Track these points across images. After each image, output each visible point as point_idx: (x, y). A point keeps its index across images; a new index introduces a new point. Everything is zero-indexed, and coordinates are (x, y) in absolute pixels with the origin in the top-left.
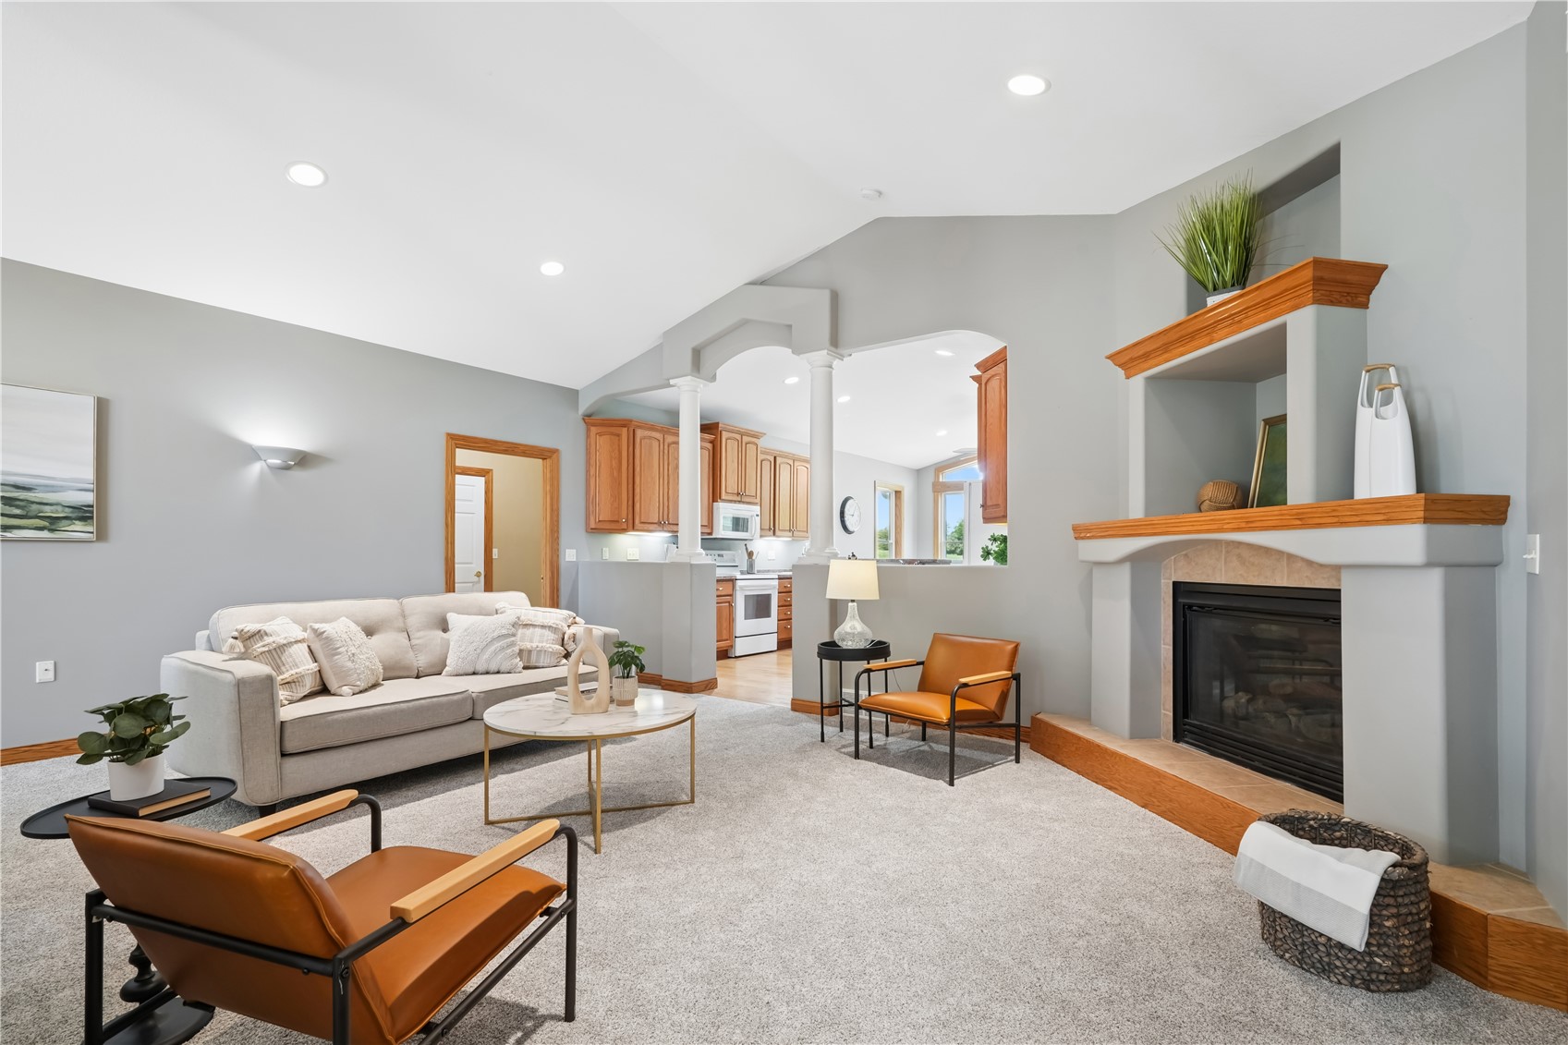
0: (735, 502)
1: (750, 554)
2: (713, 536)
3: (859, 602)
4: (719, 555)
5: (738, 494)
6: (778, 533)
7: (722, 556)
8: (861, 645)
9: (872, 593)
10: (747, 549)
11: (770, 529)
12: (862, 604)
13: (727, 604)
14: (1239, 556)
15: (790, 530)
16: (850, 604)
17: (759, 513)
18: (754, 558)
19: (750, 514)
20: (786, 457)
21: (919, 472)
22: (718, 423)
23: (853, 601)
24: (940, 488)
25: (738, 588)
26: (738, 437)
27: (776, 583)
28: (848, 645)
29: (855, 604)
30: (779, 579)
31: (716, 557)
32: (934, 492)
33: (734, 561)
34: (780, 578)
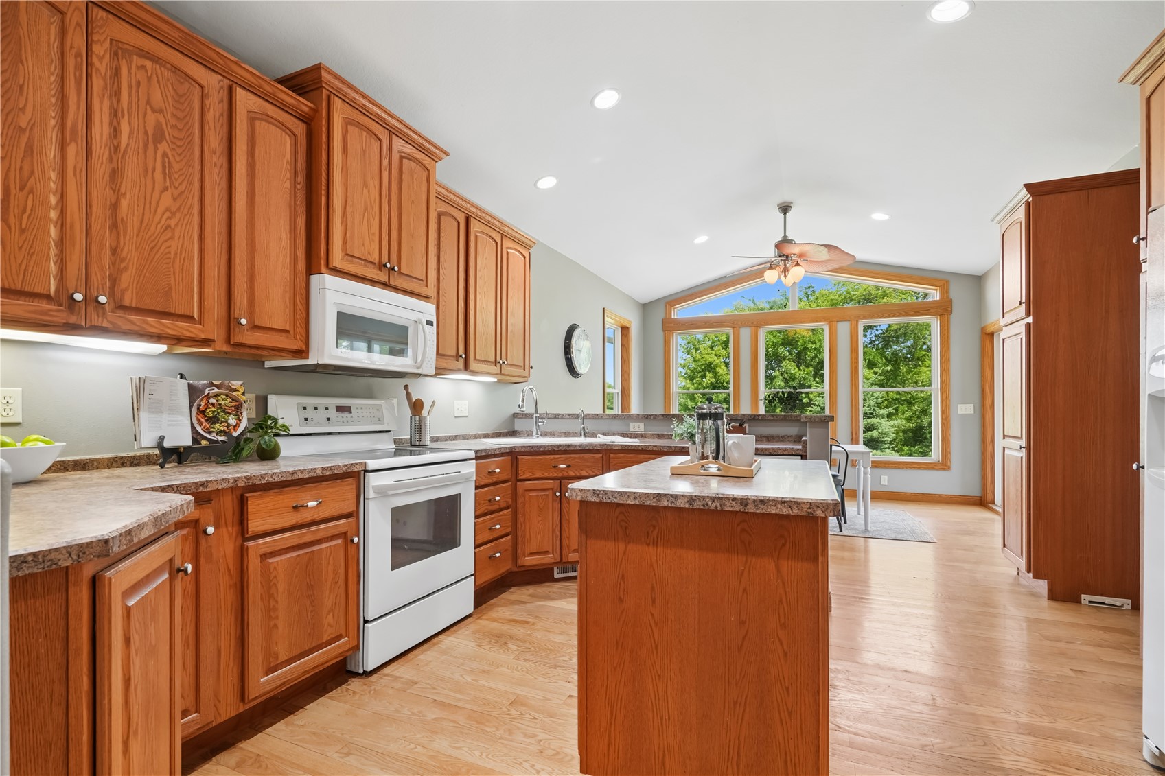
0: (374, 282)
1: (417, 406)
2: (311, 361)
4: (340, 409)
5: (382, 266)
6: (473, 365)
7: (347, 409)
10: (408, 395)
11: (457, 357)
13: (339, 541)
15: (496, 363)
17: (434, 320)
18: (424, 413)
19: (414, 316)
20: (488, 224)
21: (646, 308)
22: (318, 68)
24: (670, 326)
25: (371, 494)
26: (383, 135)
27: (470, 468)
30: (478, 458)
31: (333, 413)
32: (664, 331)
33: (380, 420)
34: (480, 456)
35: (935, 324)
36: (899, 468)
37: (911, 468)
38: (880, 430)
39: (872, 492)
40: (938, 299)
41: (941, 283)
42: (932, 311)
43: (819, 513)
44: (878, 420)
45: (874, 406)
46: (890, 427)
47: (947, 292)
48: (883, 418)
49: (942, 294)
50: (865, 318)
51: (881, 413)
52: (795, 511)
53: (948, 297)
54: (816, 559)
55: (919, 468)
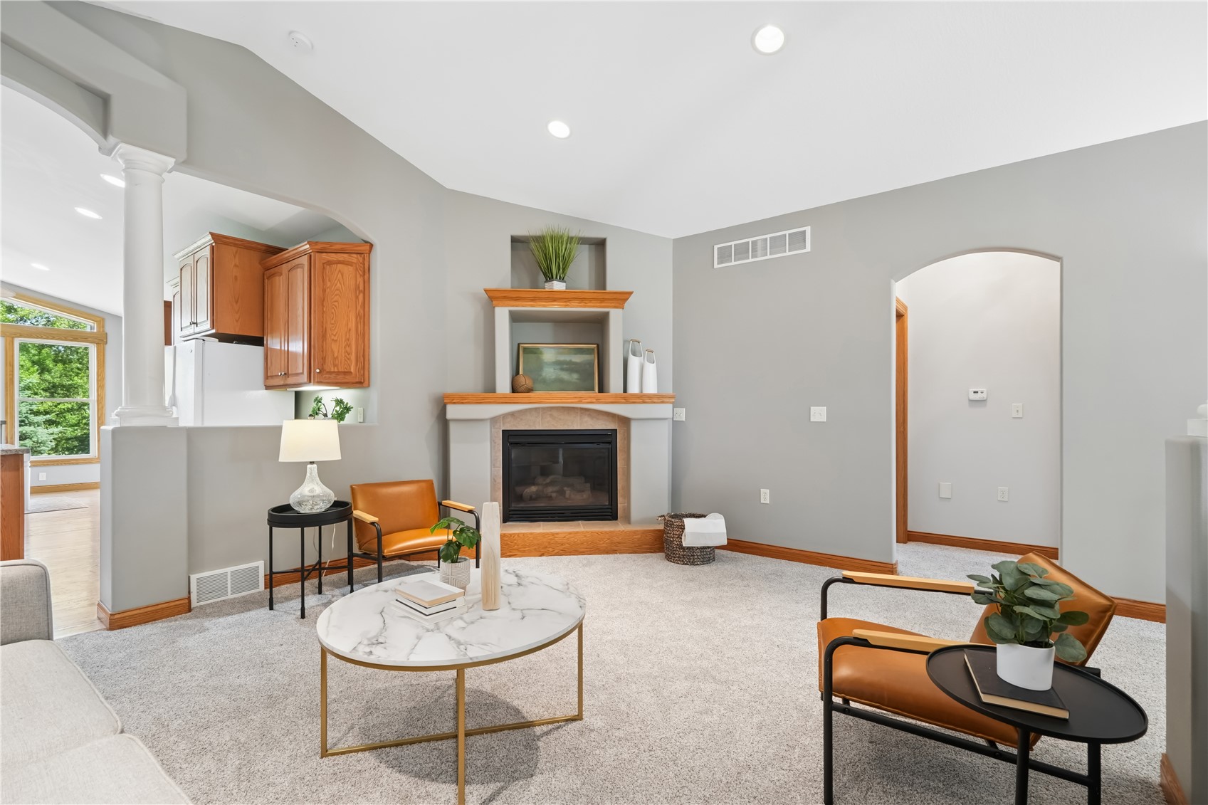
3: (319, 463)
8: (320, 507)
9: (333, 453)
12: (322, 465)
14: (551, 415)
16: (309, 466)
23: (312, 463)
28: (305, 510)
29: (315, 465)
35: (93, 350)
36: (58, 465)
37: (70, 464)
38: (34, 439)
39: (31, 487)
40: (95, 331)
41: (98, 319)
42: (90, 339)
43: (20, 453)
44: (32, 428)
45: (27, 413)
46: (48, 436)
47: (103, 327)
48: (38, 426)
49: (98, 327)
50: (21, 336)
51: (35, 421)
52: (9, 453)
53: (103, 331)
54: (18, 469)
55: (77, 464)
